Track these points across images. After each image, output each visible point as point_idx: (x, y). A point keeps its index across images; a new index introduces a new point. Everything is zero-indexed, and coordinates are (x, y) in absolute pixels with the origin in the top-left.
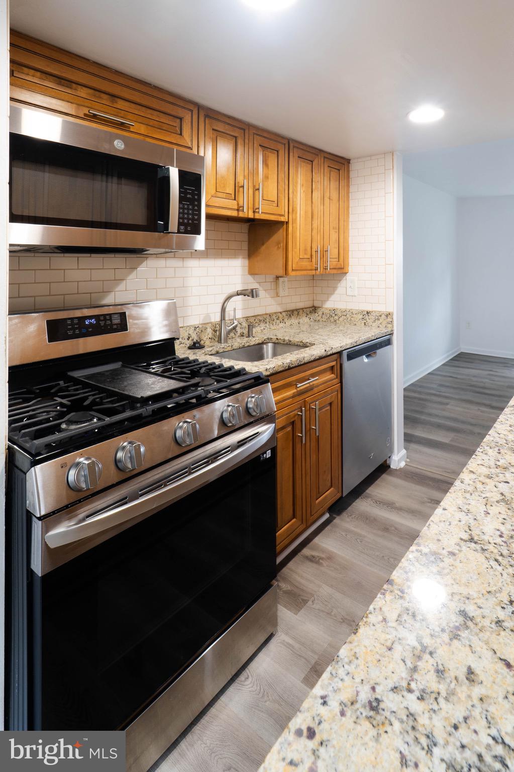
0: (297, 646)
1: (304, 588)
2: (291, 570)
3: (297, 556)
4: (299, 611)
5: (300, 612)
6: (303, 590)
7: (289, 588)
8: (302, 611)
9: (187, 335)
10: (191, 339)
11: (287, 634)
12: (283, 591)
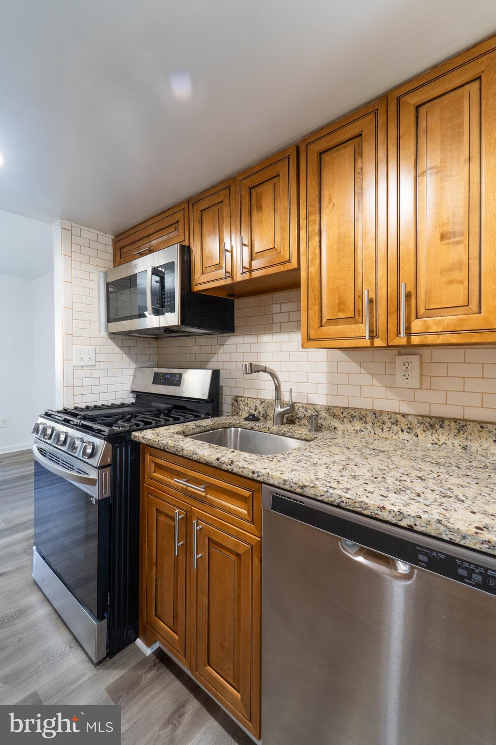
0: (72, 688)
1: (135, 700)
2: (168, 685)
3: (189, 692)
4: (108, 692)
5: (106, 693)
6: (133, 698)
7: (143, 682)
8: (107, 695)
9: (254, 406)
10: (257, 410)
11: (90, 679)
12: (142, 675)
